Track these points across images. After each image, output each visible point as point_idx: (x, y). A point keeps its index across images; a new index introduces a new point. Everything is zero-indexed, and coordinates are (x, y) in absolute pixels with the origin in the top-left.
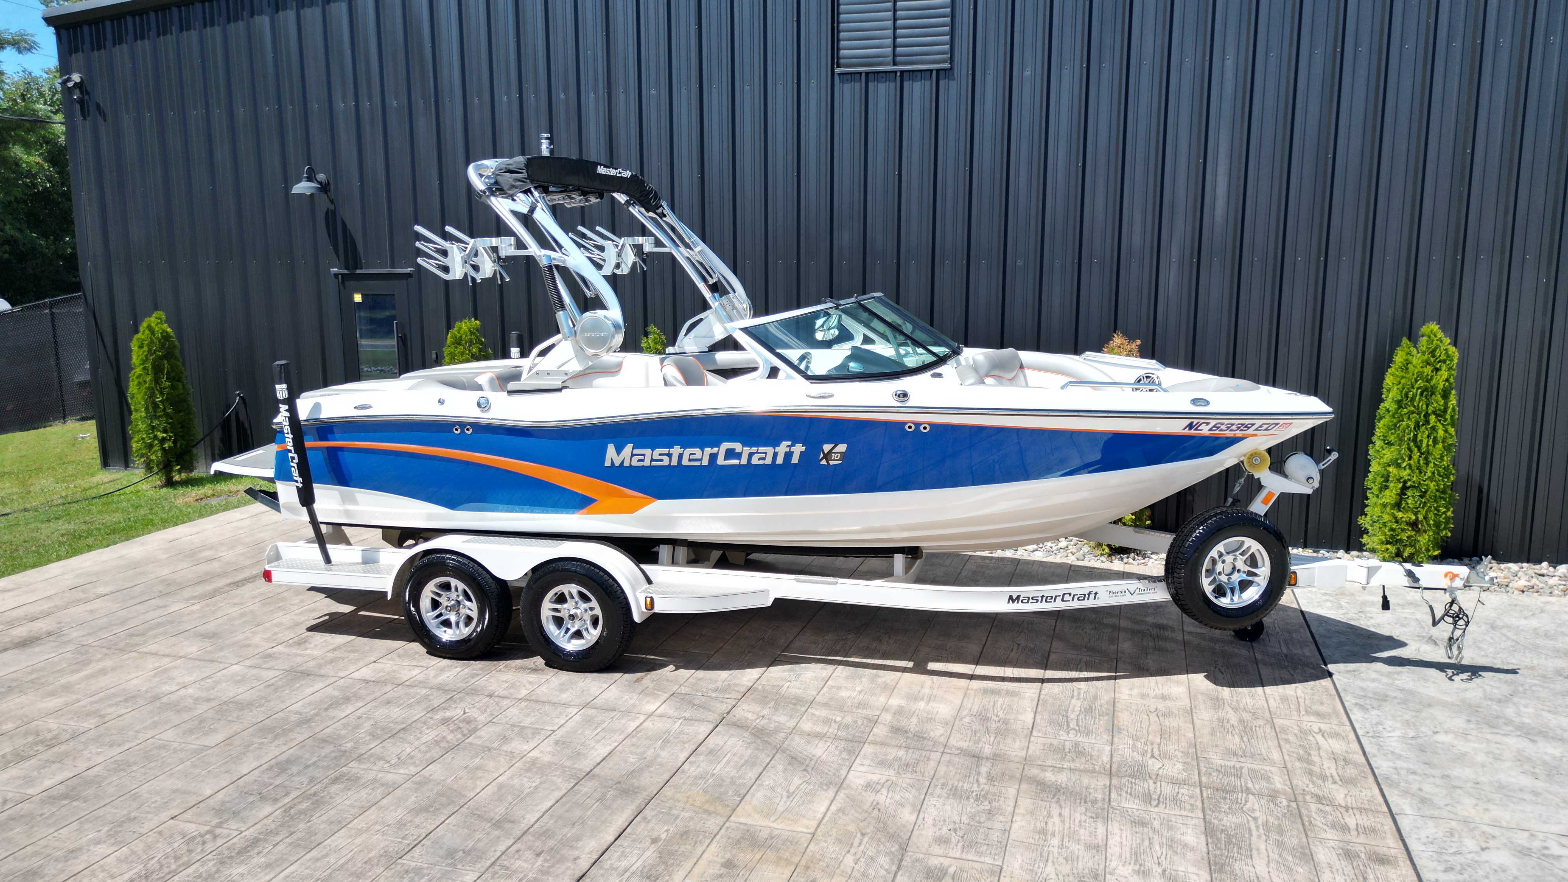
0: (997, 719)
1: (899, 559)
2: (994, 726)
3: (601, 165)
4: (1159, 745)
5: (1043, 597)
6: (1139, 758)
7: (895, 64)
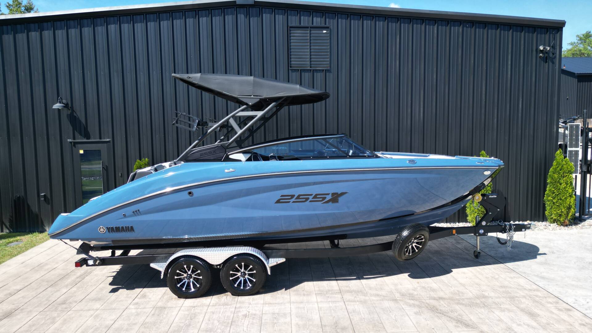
7: (310, 67)
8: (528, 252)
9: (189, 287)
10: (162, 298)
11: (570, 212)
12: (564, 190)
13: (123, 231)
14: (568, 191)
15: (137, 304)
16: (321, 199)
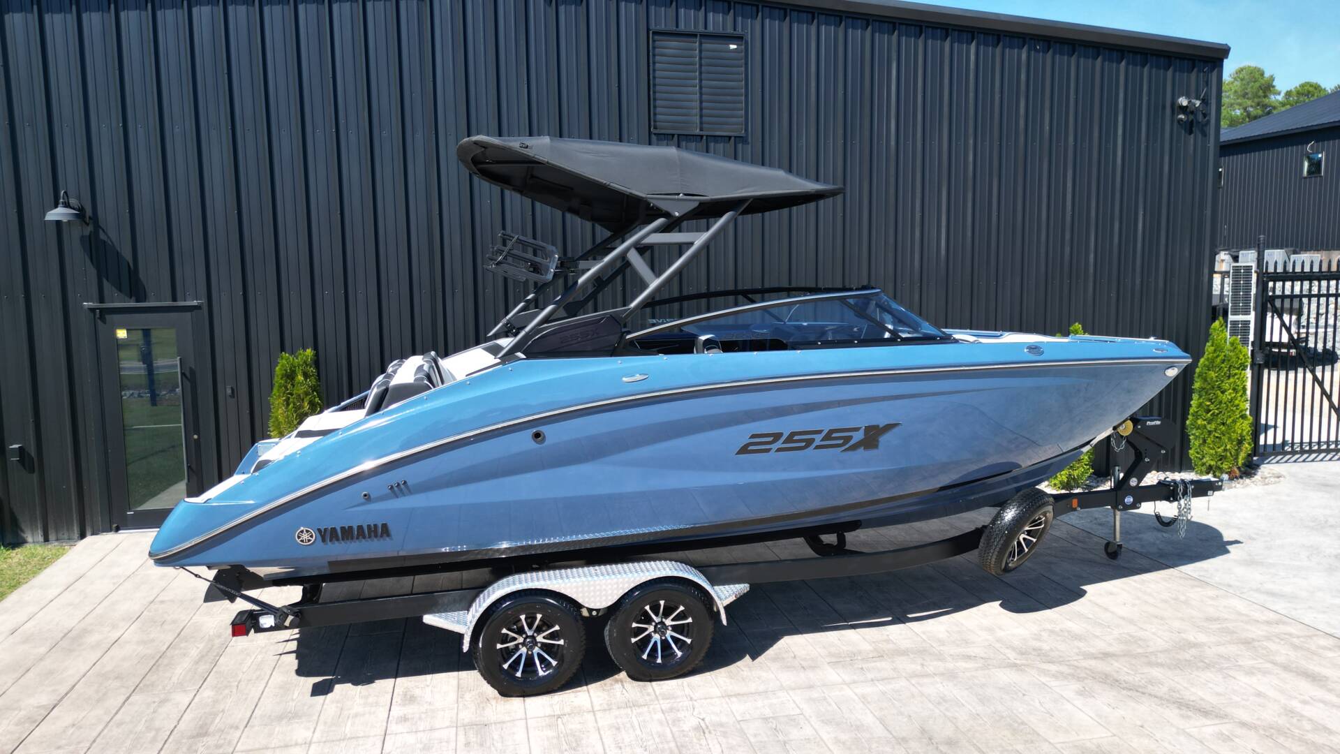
7: (701, 130)
8: (1201, 540)
9: (529, 669)
10: (460, 700)
11: (1241, 450)
12: (1229, 404)
13: (361, 537)
14: (1238, 405)
15: (404, 719)
16: (841, 442)
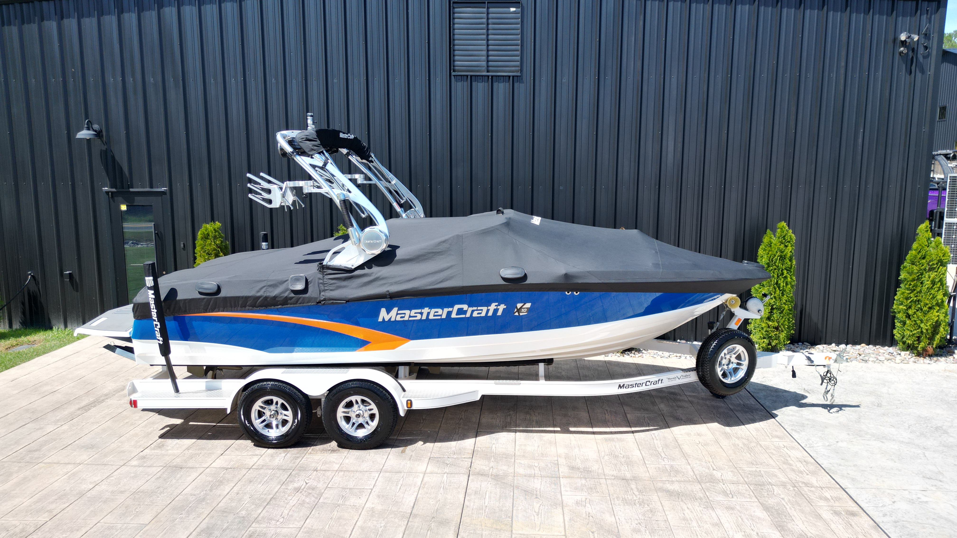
0: (622, 456)
1: (541, 366)
2: (623, 460)
3: (341, 132)
4: (713, 462)
5: (636, 384)
6: (707, 471)
7: (488, 72)
11: (937, 333)
12: (927, 294)
